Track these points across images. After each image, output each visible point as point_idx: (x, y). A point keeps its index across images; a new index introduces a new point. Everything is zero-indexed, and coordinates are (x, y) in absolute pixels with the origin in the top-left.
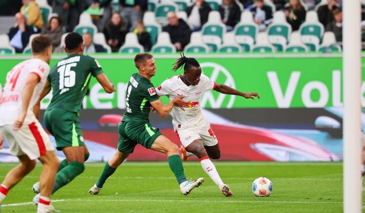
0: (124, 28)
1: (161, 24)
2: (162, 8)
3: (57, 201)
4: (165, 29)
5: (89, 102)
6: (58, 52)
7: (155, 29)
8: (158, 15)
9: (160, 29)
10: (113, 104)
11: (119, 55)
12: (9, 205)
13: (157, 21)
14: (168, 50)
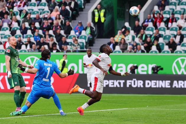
0: (151, 44)
1: (165, 42)
2: (166, 36)
3: (125, 109)
4: (167, 44)
5: (137, 72)
6: (126, 52)
7: (163, 44)
8: (164, 39)
9: (165, 44)
10: (147, 72)
11: (149, 54)
12: (107, 110)
13: (164, 41)
14: (168, 52)
